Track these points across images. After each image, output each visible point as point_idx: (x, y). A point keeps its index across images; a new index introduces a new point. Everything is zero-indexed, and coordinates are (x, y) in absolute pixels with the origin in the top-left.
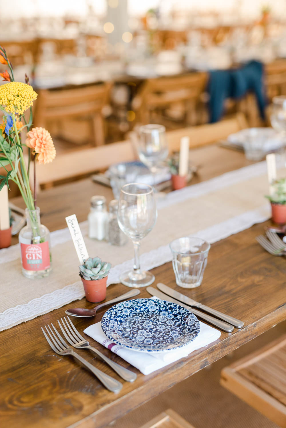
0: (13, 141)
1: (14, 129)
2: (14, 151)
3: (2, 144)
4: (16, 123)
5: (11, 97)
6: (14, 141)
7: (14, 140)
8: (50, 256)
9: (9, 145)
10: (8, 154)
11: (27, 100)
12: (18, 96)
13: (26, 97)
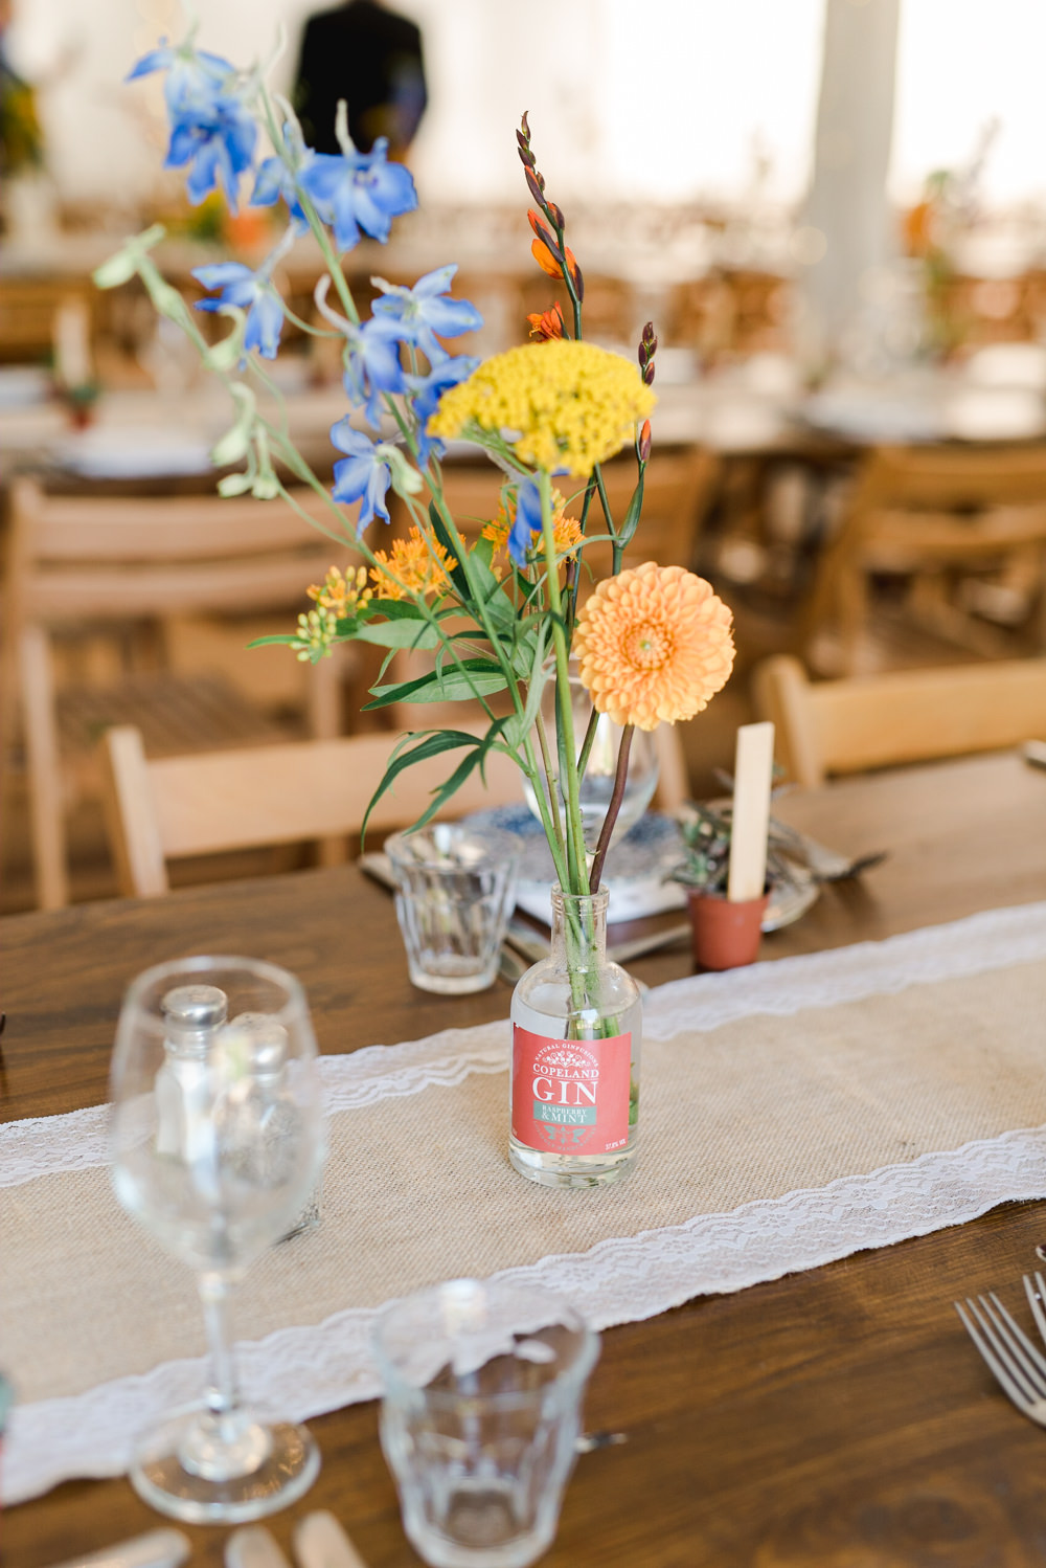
0: (534, 592)
1: (539, 548)
2: (530, 635)
3: (486, 603)
4: (554, 517)
5: (545, 398)
6: (536, 596)
7: (536, 589)
8: (634, 1099)
9: (513, 611)
10: (508, 647)
11: (611, 415)
12: (576, 396)
13: (607, 403)
